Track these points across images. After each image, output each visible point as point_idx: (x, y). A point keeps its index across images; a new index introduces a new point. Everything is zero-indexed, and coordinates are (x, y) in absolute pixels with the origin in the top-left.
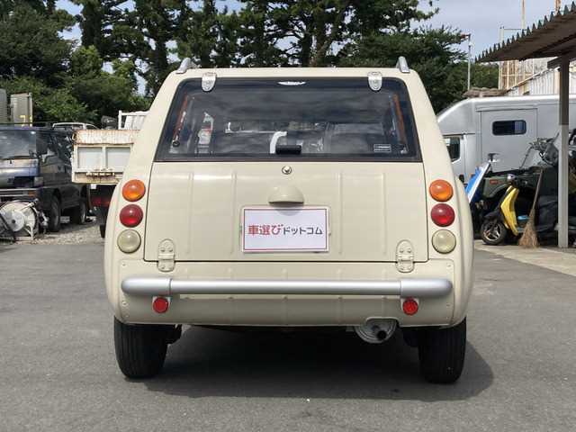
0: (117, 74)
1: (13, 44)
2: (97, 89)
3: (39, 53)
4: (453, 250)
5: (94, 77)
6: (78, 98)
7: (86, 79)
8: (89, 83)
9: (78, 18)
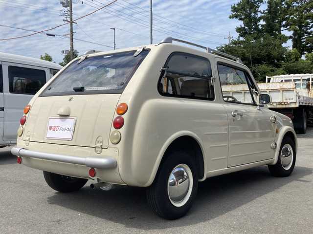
0: (307, 60)
1: (260, 51)
2: (296, 67)
3: (270, 54)
4: (119, 142)
5: (294, 62)
6: (287, 72)
7: (290, 63)
8: (292, 65)
9: (290, 37)
